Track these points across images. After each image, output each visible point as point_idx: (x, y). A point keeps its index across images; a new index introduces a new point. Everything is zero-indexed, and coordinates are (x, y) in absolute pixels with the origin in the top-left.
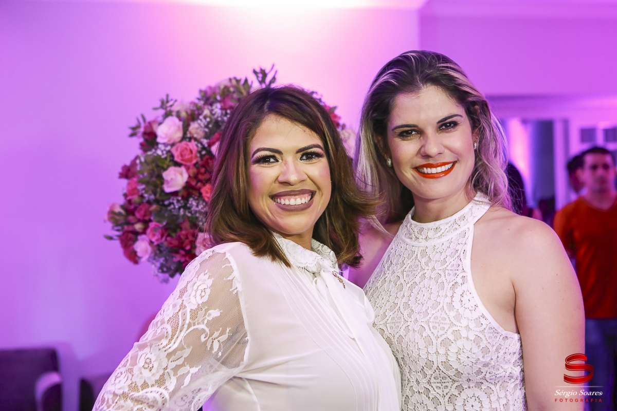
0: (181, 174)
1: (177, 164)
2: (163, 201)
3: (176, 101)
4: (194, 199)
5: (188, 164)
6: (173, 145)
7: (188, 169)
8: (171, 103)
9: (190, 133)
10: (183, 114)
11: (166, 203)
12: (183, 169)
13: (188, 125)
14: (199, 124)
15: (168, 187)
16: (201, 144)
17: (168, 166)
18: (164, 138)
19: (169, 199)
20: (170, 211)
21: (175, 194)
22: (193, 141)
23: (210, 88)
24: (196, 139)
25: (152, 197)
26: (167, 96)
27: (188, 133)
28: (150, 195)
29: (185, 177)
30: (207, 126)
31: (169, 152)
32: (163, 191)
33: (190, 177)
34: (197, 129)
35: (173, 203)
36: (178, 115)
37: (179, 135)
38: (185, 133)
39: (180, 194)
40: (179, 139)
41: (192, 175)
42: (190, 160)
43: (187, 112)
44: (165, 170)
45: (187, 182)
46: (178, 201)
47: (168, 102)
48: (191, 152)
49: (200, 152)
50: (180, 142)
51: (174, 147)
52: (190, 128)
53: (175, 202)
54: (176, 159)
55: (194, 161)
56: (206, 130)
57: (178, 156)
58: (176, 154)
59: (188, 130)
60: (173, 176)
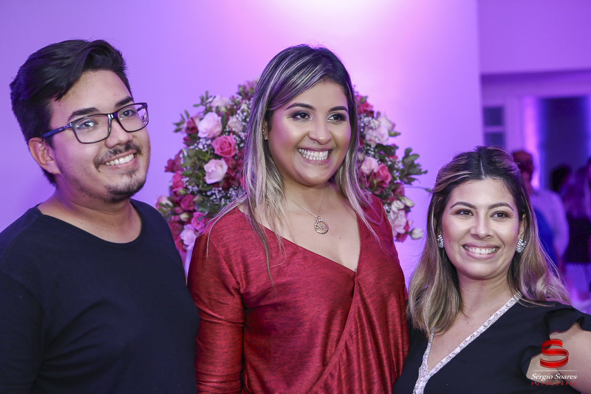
0: (221, 166)
1: (217, 157)
2: (206, 192)
3: (215, 97)
4: (234, 189)
5: (228, 156)
6: (213, 139)
7: (227, 161)
8: (210, 100)
9: (229, 127)
10: (223, 110)
11: (209, 193)
12: (223, 162)
13: (228, 119)
14: (237, 118)
15: (210, 178)
16: (239, 137)
17: (209, 159)
18: (205, 133)
19: (211, 190)
20: (213, 200)
21: (216, 184)
22: (231, 134)
23: (248, 82)
24: (234, 133)
25: (196, 188)
26: (207, 92)
27: (227, 127)
28: (194, 186)
29: (225, 167)
30: (245, 120)
31: (209, 146)
32: (205, 182)
33: (229, 168)
34: (236, 122)
35: (215, 194)
36: (219, 113)
37: (219, 129)
38: (224, 127)
39: (221, 185)
40: (219, 134)
41: (231, 167)
42: (229, 153)
43: (226, 107)
44: (206, 162)
45: (227, 173)
46: (219, 191)
47: (207, 98)
48: (230, 144)
49: (239, 145)
50: (219, 136)
51: (214, 141)
52: (229, 123)
53: (216, 192)
54: (216, 152)
55: (233, 154)
56: (244, 124)
57: (218, 149)
58: (216, 147)
59: (226, 124)
60: (213, 168)
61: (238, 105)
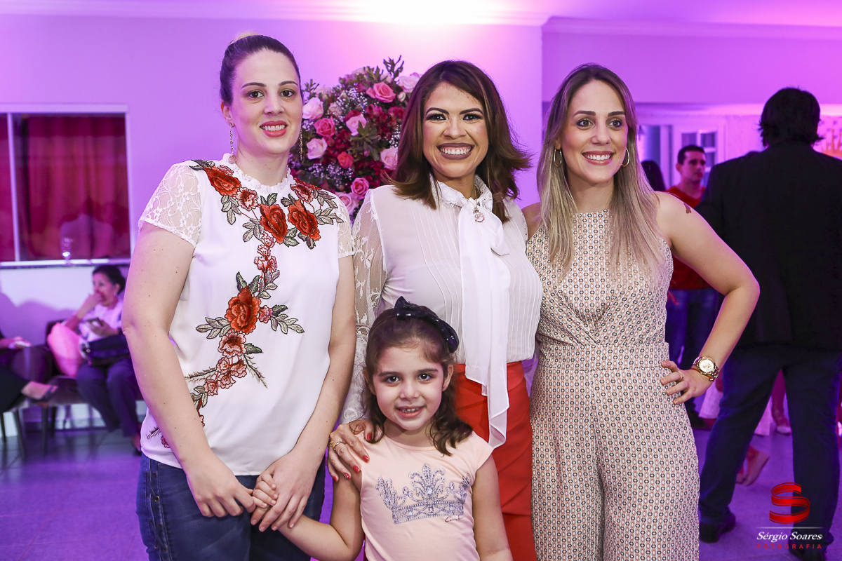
0: (322, 145)
1: (319, 137)
2: (308, 167)
3: (318, 85)
4: (333, 165)
5: (327, 136)
6: (315, 121)
7: (327, 140)
8: (314, 86)
9: (330, 112)
10: (325, 97)
11: (310, 169)
12: (323, 141)
13: (329, 105)
14: (337, 104)
15: (312, 155)
16: (339, 120)
17: (311, 139)
18: (308, 115)
19: (312, 166)
20: (313, 174)
21: (316, 160)
22: (331, 118)
23: (348, 76)
24: (334, 117)
25: (298, 164)
26: (311, 80)
27: (328, 111)
28: (297, 162)
29: (325, 146)
30: (344, 106)
31: (312, 127)
32: (307, 159)
33: (328, 147)
34: (336, 108)
35: (315, 169)
36: (320, 97)
37: (321, 112)
38: (325, 112)
39: (321, 161)
40: (320, 116)
41: (330, 145)
42: (329, 133)
43: (328, 95)
44: (309, 141)
45: (326, 151)
46: (319, 167)
47: (312, 85)
48: (330, 126)
49: (338, 127)
50: (321, 118)
51: (316, 123)
52: (330, 108)
53: (316, 167)
54: (317, 132)
55: (333, 134)
56: (343, 108)
57: (319, 130)
58: (318, 128)
59: (328, 109)
60: (315, 146)
61: (338, 92)
